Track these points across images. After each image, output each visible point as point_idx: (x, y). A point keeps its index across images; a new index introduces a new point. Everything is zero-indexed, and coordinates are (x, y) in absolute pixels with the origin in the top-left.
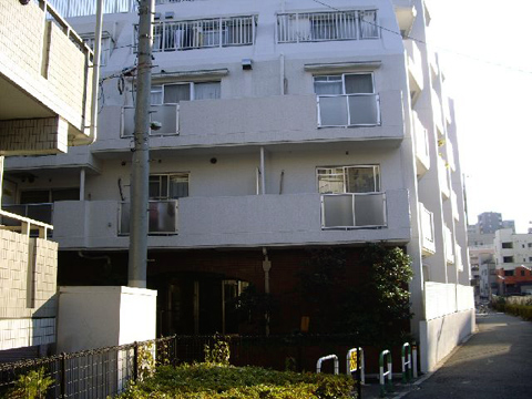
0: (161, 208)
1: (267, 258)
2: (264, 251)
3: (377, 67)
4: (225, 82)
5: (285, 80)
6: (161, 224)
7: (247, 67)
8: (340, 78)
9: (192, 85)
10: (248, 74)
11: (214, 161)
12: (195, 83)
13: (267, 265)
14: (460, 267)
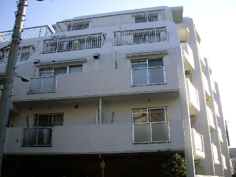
0: (46, 131)
1: (103, 161)
2: (100, 156)
3: (166, 54)
4: (84, 65)
5: (116, 63)
6: (45, 141)
7: (96, 57)
8: (146, 61)
9: (68, 67)
10: (97, 61)
11: (77, 107)
12: (70, 67)
13: (103, 165)
14: (225, 167)
